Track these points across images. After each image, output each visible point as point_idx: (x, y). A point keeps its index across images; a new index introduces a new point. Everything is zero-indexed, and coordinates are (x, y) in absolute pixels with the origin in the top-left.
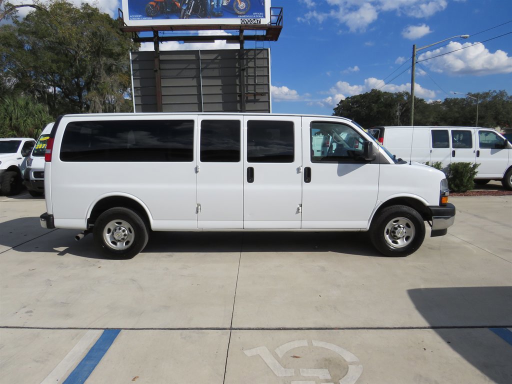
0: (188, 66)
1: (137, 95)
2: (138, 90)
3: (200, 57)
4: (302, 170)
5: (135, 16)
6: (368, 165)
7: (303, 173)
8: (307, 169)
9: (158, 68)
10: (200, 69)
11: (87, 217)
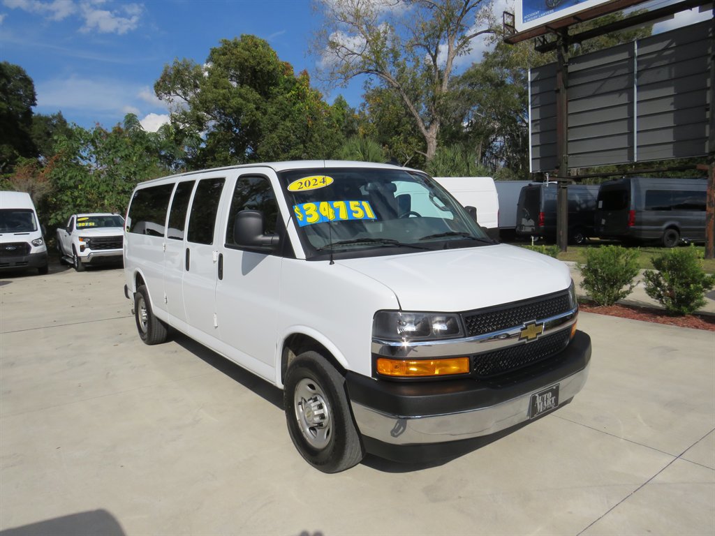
0: (613, 73)
2: (536, 125)
3: (636, 51)
4: (216, 258)
5: (531, 15)
6: (270, 257)
7: (217, 262)
8: (221, 257)
9: (561, 86)
10: (635, 73)
11: (135, 291)
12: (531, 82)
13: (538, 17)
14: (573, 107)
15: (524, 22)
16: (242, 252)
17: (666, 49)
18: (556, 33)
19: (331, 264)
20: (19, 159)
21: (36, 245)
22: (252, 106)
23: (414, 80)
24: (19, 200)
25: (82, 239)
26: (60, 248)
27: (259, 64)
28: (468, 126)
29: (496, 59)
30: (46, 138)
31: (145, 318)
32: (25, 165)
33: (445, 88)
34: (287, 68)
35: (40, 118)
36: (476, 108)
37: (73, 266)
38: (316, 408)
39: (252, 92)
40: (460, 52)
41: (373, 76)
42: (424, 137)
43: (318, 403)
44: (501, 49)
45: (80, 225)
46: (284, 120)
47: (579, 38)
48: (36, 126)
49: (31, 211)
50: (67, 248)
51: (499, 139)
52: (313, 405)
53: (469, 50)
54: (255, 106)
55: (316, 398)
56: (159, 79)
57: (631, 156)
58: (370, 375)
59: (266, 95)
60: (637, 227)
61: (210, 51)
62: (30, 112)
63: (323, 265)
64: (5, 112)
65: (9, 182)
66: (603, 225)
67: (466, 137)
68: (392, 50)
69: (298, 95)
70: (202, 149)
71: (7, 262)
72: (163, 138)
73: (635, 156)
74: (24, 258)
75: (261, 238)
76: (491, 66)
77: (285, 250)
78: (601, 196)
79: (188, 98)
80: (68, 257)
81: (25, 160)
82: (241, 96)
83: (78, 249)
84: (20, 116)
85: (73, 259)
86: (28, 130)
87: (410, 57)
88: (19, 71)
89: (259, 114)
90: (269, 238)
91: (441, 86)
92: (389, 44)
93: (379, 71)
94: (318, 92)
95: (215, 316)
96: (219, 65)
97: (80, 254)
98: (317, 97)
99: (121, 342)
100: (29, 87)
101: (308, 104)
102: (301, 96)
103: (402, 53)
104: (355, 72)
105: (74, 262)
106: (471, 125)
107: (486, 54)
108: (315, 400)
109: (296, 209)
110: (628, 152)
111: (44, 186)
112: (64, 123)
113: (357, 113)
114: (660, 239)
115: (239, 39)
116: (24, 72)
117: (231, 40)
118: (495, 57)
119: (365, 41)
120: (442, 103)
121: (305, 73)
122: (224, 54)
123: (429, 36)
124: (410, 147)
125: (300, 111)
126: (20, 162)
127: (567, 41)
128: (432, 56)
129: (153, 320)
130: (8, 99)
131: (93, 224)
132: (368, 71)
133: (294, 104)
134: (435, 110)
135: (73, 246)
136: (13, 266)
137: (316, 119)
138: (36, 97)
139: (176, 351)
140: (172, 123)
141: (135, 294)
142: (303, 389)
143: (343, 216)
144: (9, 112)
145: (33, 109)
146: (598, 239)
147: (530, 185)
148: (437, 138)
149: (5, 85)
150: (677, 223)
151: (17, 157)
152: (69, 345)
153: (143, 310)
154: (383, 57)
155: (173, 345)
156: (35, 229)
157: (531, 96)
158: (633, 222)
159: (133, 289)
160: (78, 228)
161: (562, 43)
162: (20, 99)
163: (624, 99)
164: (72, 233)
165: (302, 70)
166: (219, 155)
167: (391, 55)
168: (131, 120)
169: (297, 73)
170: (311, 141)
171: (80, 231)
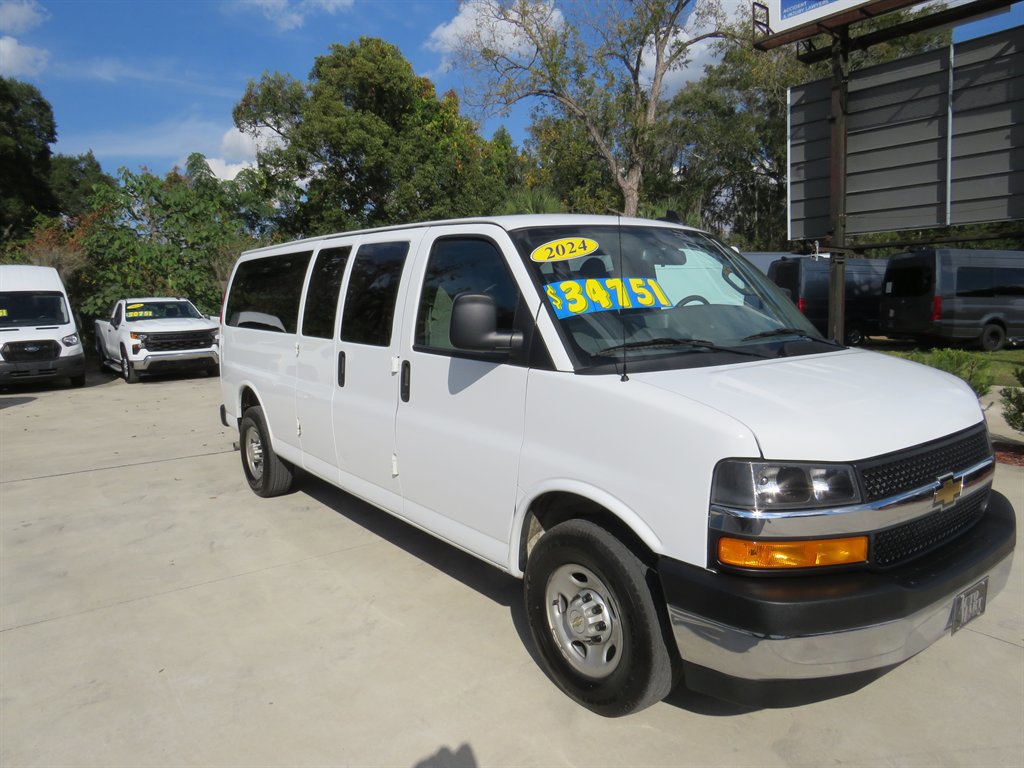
0: (917, 94)
1: (797, 179)
2: (799, 169)
3: (952, 61)
4: (397, 368)
5: (794, 8)
6: (504, 367)
7: (399, 375)
8: (406, 365)
9: (837, 110)
10: (950, 93)
11: (239, 415)
12: (792, 108)
13: (805, 11)
14: (855, 144)
15: (782, 18)
16: (449, 358)
17: (998, 57)
18: (831, 34)
19: (623, 380)
20: (38, 218)
21: (68, 344)
22: (379, 141)
23: (606, 107)
24: (42, 279)
25: (136, 335)
26: (100, 348)
27: (387, 80)
28: (679, 173)
29: (723, 76)
30: (70, 189)
31: (257, 457)
32: (47, 228)
33: (651, 118)
34: (426, 86)
35: (62, 160)
36: (692, 147)
37: (121, 375)
38: (590, 613)
39: (377, 120)
40: (672, 65)
41: (545, 100)
42: (620, 188)
43: (592, 604)
44: (733, 61)
45: (131, 314)
46: (423, 163)
47: (864, 43)
48: (56, 172)
49: (59, 294)
50: (112, 348)
51: (725, 192)
52: (584, 607)
53: (687, 62)
54: (382, 141)
55: (588, 595)
56: (240, 103)
57: (942, 216)
58: (704, 565)
59: (397, 126)
60: (945, 321)
61: (314, 61)
62: (47, 152)
63: (608, 382)
64: (12, 151)
65: (25, 253)
66: (891, 318)
67: (678, 188)
68: (575, 63)
69: (443, 127)
70: (302, 205)
71: (27, 369)
72: (243, 188)
73: (948, 216)
74: (51, 364)
75: (494, 337)
76: (716, 86)
77: (535, 356)
78: (891, 274)
79: (282, 130)
80: (113, 362)
81: (47, 220)
82: (362, 126)
83: (129, 351)
84: (33, 157)
85: (122, 364)
86: (44, 177)
87: (600, 72)
88: (31, 92)
89: (389, 154)
90: (506, 337)
91: (646, 115)
92: (570, 54)
93: (556, 91)
94: (470, 123)
95: (394, 458)
96: (330, 82)
97: (132, 357)
98: (469, 129)
99: (221, 493)
100: (46, 114)
101: (457, 140)
102: (447, 129)
103: (589, 65)
104: (520, 93)
105: (123, 368)
106: (684, 172)
107: (709, 69)
108: (587, 599)
109: (550, 290)
110: (938, 212)
111: (77, 258)
112: (97, 167)
113: (519, 154)
114: (977, 339)
115: (357, 44)
116: (38, 93)
117: (346, 45)
118: (722, 73)
119: (535, 48)
120: (646, 139)
121: (452, 94)
122: (336, 66)
123: (629, 42)
124: (599, 203)
125: (445, 150)
126: (40, 223)
127: (847, 45)
128: (631, 70)
129: (274, 462)
130: (15, 132)
131: (150, 314)
132: (540, 93)
133: (437, 139)
134: (637, 149)
135: (122, 345)
136: (34, 375)
137: (468, 162)
138: (57, 130)
139: (308, 508)
140: (260, 166)
141: (240, 420)
142: (563, 581)
143: (625, 302)
144: (18, 151)
145: (52, 147)
146: (884, 338)
147: (784, 259)
148: (638, 190)
149: (11, 112)
150: (1000, 316)
151: (36, 215)
152: (142, 498)
153: (254, 445)
154: (561, 72)
155: (301, 498)
156: (66, 321)
157: (792, 127)
158: (939, 314)
159: (235, 412)
160: (128, 319)
161: (840, 49)
162: (32, 133)
163: (932, 132)
164: (120, 327)
165: (448, 90)
166: (329, 212)
167: (573, 69)
168: (196, 162)
169: (440, 95)
170: (461, 193)
171: (131, 323)
